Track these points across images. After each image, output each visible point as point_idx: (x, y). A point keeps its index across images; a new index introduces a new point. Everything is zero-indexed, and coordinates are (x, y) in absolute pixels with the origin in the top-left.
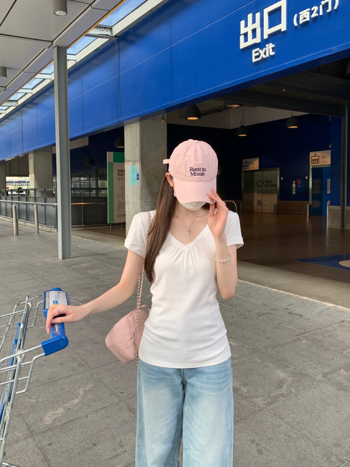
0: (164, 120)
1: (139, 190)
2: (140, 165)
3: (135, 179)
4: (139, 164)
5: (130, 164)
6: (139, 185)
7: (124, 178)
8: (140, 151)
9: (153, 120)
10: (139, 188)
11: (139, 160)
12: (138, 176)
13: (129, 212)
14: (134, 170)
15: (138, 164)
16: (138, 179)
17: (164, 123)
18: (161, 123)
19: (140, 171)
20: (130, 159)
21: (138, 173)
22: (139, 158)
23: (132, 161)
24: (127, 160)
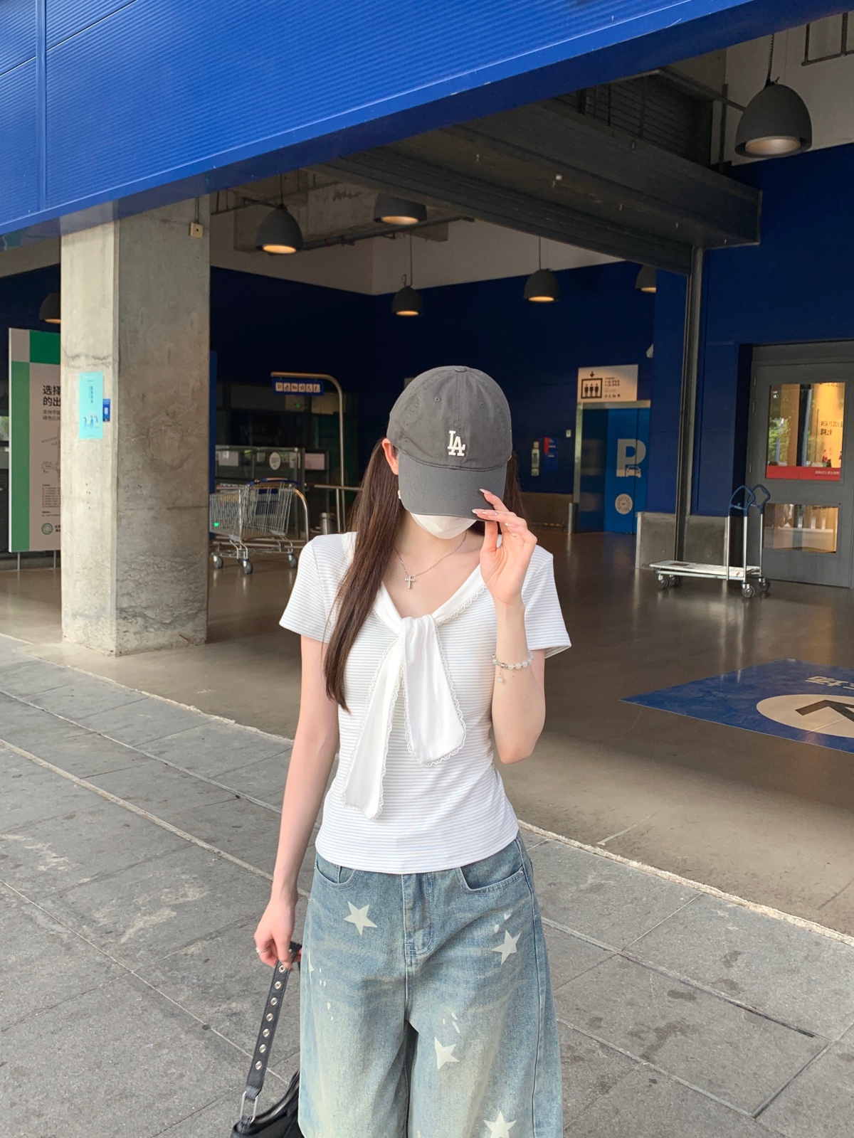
0: (200, 227)
1: (110, 455)
2: (114, 371)
3: (96, 417)
4: (111, 368)
5: (79, 367)
6: (110, 440)
7: (59, 413)
8: (114, 322)
9: (165, 221)
10: (110, 449)
11: (111, 352)
12: (106, 409)
13: (71, 533)
14: (92, 388)
15: (107, 367)
16: (109, 420)
17: (200, 235)
18: (189, 234)
19: (114, 390)
20: (79, 350)
21: (107, 398)
22: (111, 346)
23: (87, 356)
24: (68, 353)
